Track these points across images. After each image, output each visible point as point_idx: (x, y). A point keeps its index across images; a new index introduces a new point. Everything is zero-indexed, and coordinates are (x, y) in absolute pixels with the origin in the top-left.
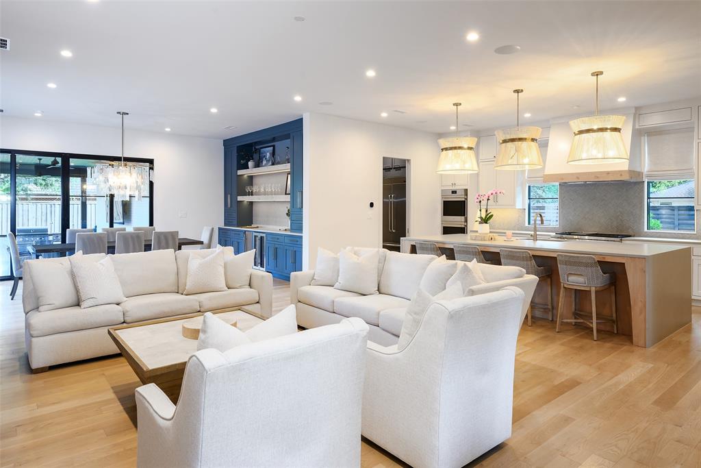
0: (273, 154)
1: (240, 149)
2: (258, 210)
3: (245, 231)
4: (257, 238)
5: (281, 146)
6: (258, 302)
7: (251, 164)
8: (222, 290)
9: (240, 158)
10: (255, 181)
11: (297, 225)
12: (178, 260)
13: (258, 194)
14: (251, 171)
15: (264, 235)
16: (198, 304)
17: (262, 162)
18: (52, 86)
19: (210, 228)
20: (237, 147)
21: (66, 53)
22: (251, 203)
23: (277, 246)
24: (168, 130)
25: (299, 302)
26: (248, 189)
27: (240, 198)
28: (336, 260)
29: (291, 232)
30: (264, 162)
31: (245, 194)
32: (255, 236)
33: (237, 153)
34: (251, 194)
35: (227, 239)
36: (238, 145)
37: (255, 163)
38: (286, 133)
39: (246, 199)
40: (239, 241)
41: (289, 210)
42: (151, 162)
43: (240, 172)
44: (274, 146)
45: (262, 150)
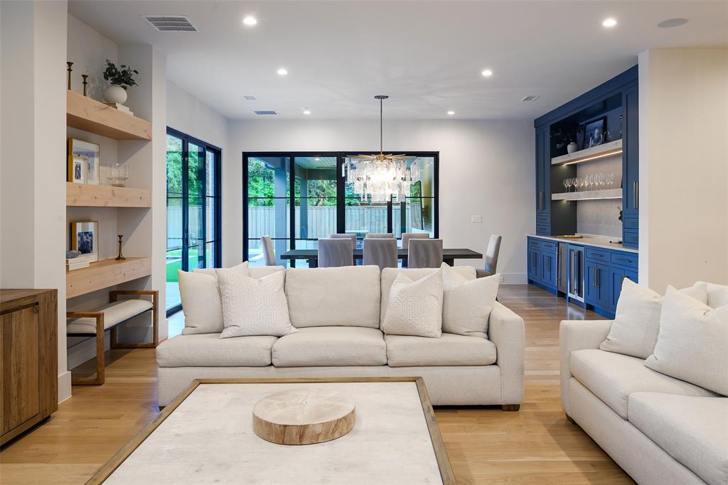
0: (604, 128)
1: (554, 128)
2: (585, 212)
3: (559, 243)
4: (573, 253)
5: (613, 115)
6: (495, 364)
7: (570, 147)
8: (430, 335)
9: (554, 141)
10: (580, 171)
11: (631, 236)
12: (383, 281)
13: (583, 189)
14: (572, 156)
15: (582, 249)
16: (383, 353)
17: (589, 142)
18: (282, 72)
19: (497, 237)
20: (551, 126)
21: (250, 21)
22: (574, 204)
23: (600, 267)
24: (451, 113)
25: (573, 376)
26: (567, 184)
27: (555, 197)
28: (657, 308)
29: (625, 246)
30: (591, 142)
31: (563, 190)
32: (571, 250)
33: (551, 134)
34: (573, 189)
35: (538, 252)
36: (552, 123)
37: (578, 146)
38: (616, 93)
39: (565, 197)
40: (551, 255)
41: (621, 213)
42: (435, 155)
43: (555, 161)
44: (605, 119)
45: (587, 126)
